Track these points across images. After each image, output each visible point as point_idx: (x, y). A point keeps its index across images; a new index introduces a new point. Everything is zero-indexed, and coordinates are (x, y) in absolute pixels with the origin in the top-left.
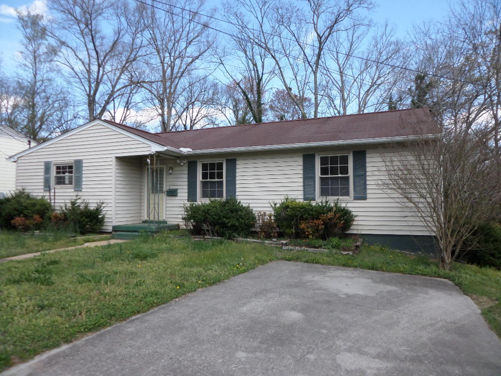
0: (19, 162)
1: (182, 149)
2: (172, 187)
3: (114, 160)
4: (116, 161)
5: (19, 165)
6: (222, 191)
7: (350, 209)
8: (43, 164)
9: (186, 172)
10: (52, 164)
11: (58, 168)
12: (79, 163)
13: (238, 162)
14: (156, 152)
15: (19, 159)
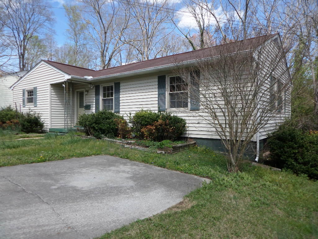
0: (14, 90)
1: (86, 77)
2: (88, 104)
3: (49, 86)
4: (51, 87)
5: (14, 92)
6: (113, 105)
7: (184, 118)
8: (22, 90)
9: (94, 93)
10: (26, 90)
11: (28, 93)
12: (35, 88)
13: (121, 85)
14: (67, 79)
15: (14, 88)
